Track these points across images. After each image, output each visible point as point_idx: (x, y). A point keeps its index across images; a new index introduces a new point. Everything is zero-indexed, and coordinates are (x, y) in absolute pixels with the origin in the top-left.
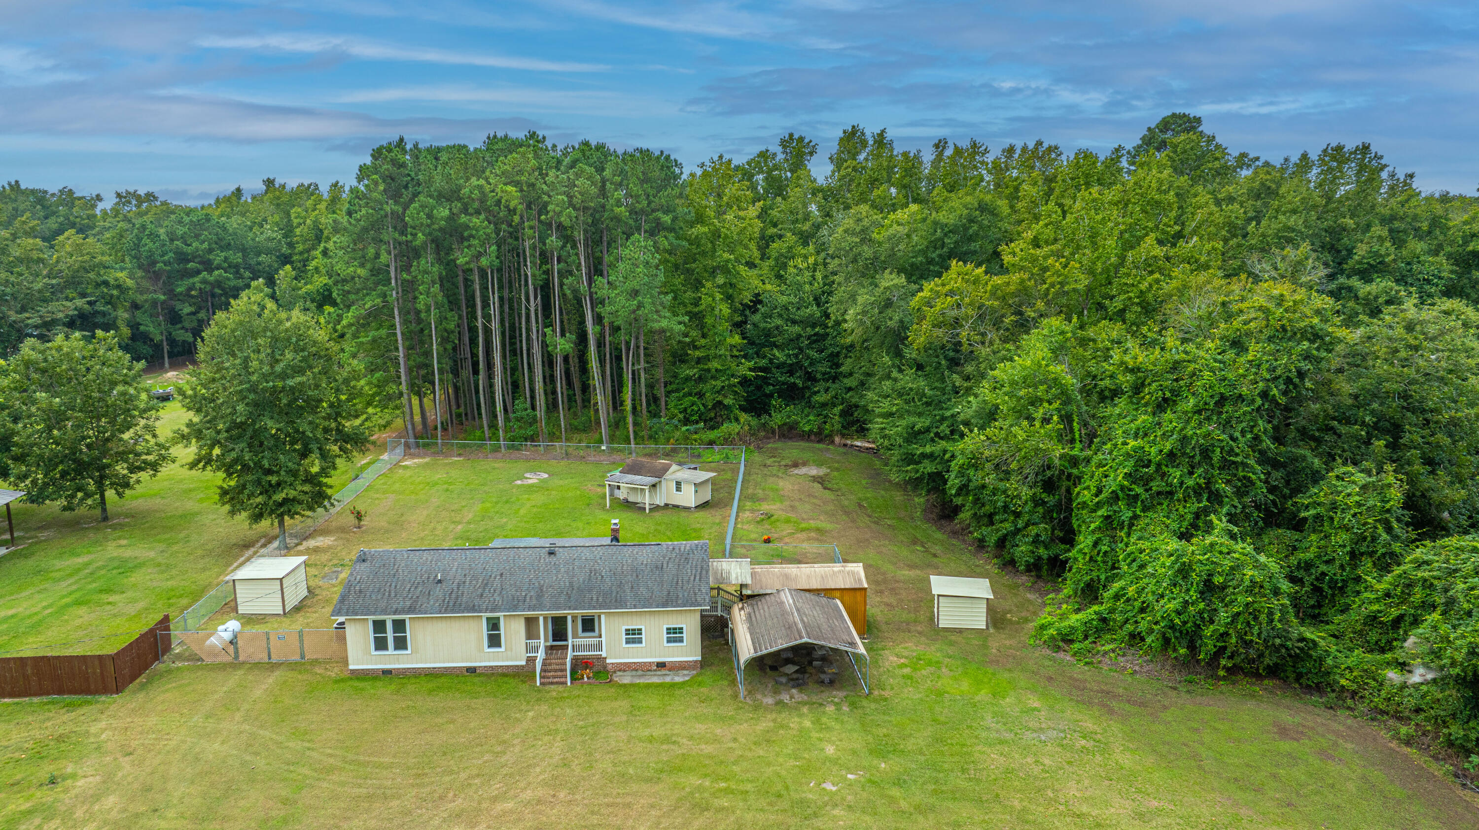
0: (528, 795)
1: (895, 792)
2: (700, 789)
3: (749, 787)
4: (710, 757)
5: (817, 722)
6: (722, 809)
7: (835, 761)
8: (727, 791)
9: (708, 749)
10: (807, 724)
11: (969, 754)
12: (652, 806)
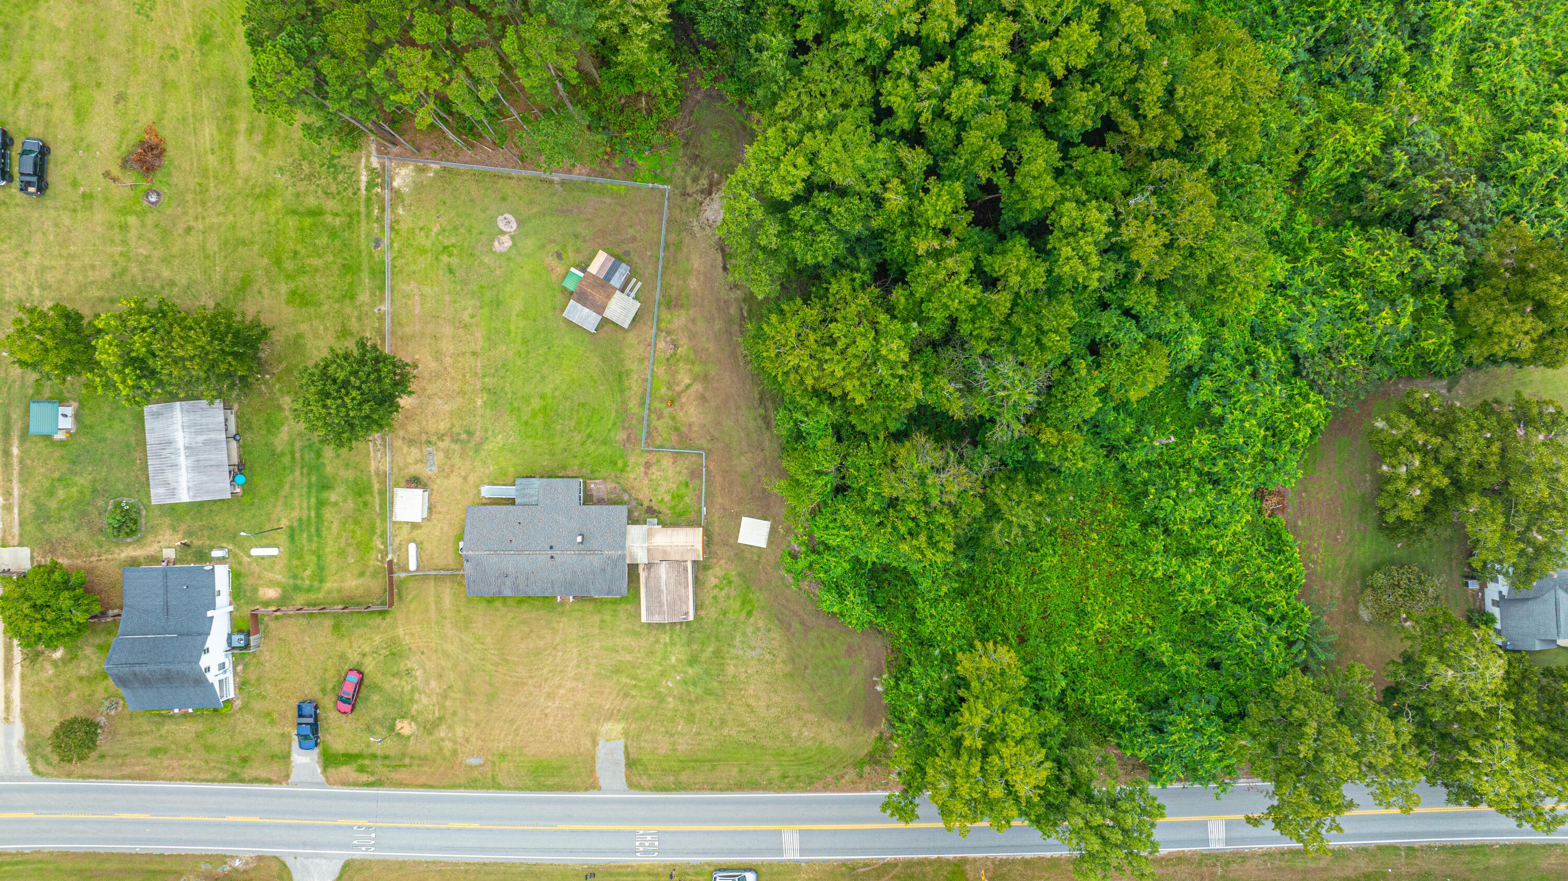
0: (569, 684)
1: (691, 688)
2: (626, 685)
3: (642, 684)
4: (629, 662)
5: (671, 637)
6: (633, 697)
7: (674, 666)
8: (635, 686)
9: (629, 657)
10: (667, 640)
11: (722, 664)
12: (610, 693)
